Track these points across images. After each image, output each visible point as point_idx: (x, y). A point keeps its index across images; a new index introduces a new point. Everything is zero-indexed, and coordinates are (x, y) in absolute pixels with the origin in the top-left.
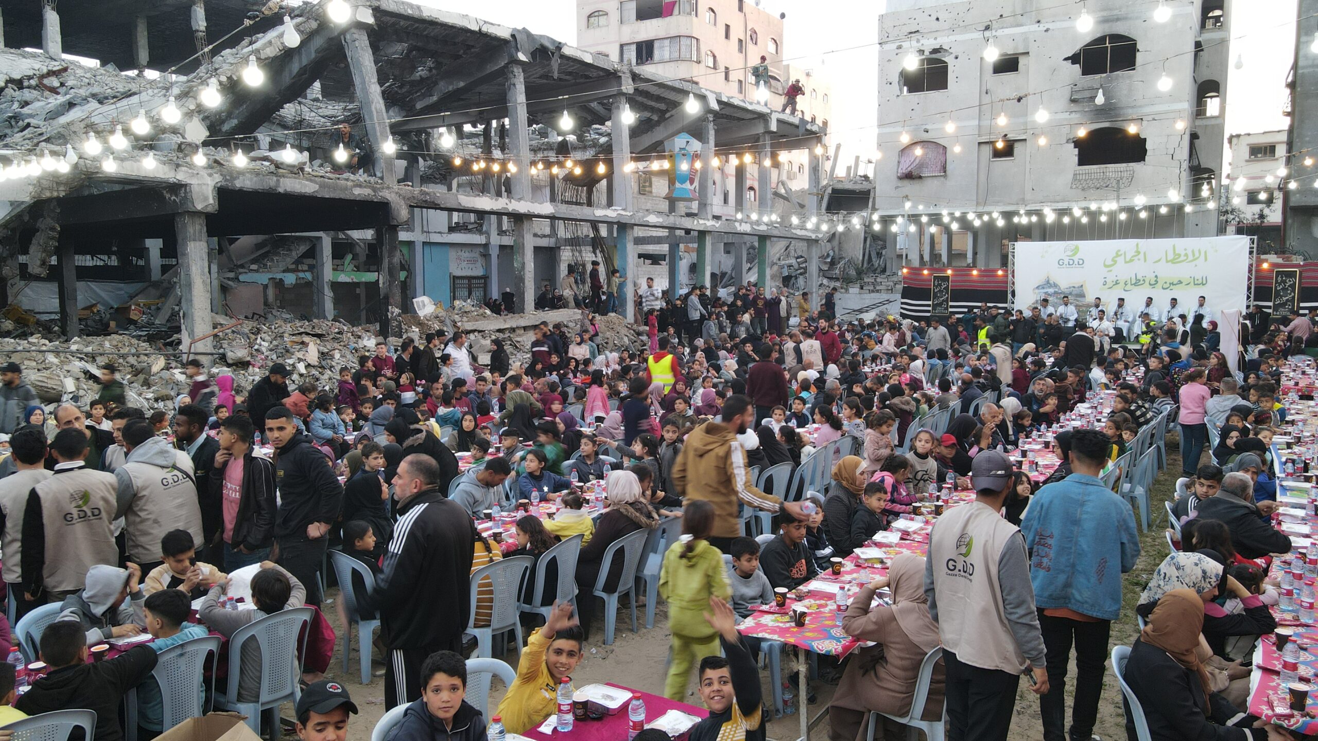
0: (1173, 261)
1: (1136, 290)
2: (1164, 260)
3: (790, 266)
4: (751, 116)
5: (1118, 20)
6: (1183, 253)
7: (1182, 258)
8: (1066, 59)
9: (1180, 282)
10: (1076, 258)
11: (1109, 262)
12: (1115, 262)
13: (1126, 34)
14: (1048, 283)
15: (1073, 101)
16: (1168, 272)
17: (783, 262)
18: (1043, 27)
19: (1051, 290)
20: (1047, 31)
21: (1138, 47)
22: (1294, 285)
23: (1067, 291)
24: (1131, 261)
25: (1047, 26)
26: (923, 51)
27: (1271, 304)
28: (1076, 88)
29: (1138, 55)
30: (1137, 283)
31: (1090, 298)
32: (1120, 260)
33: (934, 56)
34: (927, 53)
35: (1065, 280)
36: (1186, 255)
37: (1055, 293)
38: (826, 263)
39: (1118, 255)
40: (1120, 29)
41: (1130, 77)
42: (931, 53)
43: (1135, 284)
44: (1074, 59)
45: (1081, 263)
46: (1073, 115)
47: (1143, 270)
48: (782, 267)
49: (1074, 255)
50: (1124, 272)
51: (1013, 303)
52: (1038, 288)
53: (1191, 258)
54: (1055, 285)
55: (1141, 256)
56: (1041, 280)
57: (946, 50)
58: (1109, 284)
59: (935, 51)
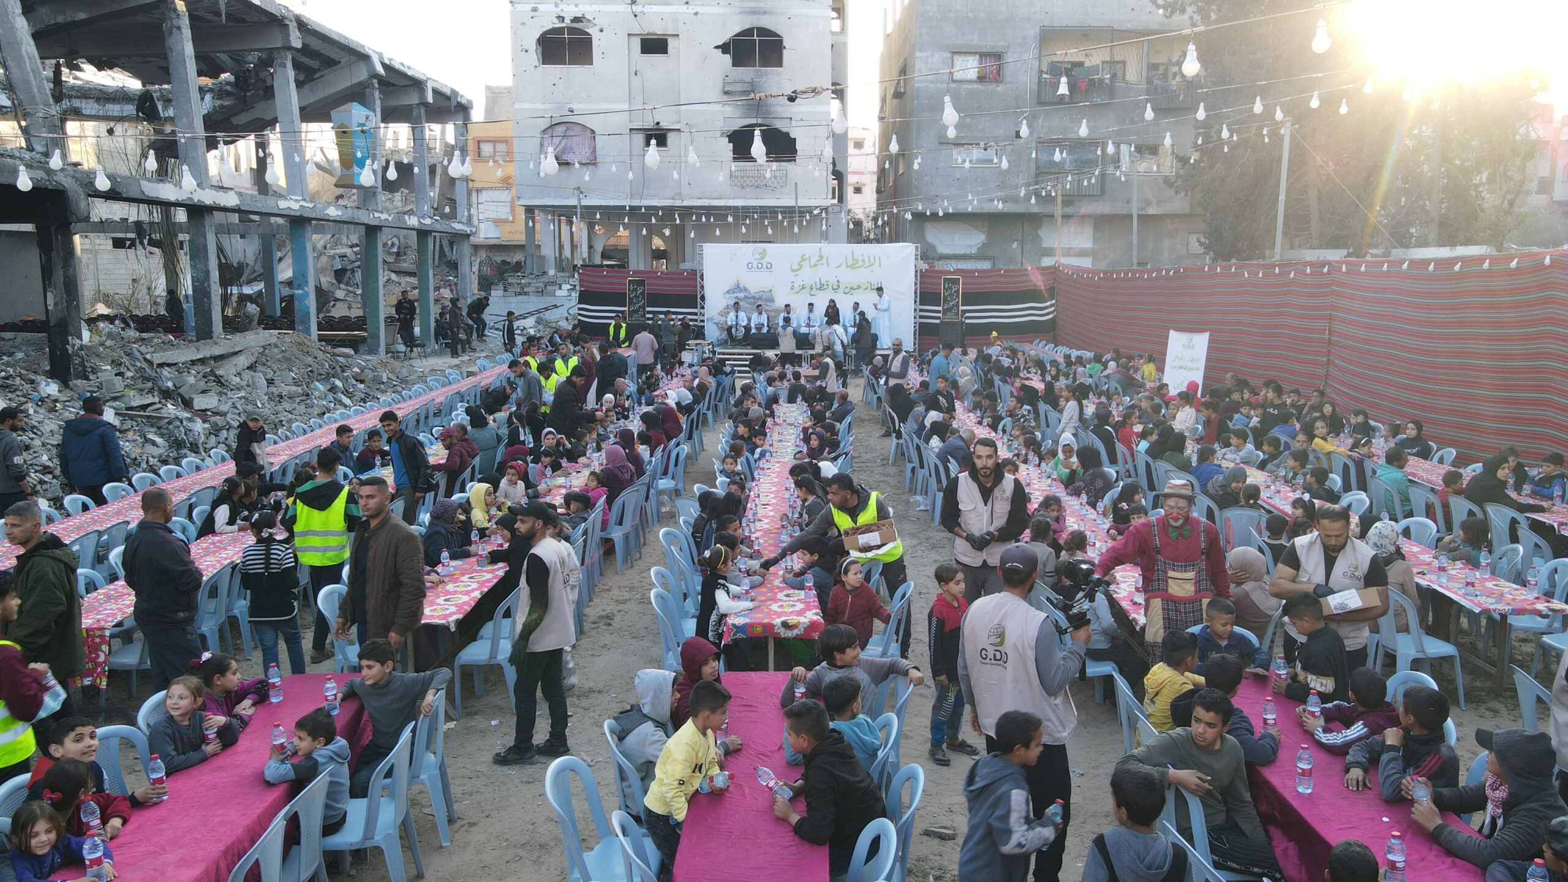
0: (852, 267)
1: (821, 294)
2: (844, 265)
3: (343, 256)
4: (406, 83)
5: (765, 13)
6: (860, 259)
7: (860, 263)
8: (716, 47)
9: (859, 287)
10: (764, 262)
11: (795, 267)
12: (801, 266)
13: (773, 29)
14: (738, 288)
15: (726, 93)
16: (848, 277)
17: (332, 252)
18: (692, 10)
19: (741, 295)
20: (696, 14)
21: (785, 43)
22: (957, 292)
23: (757, 296)
24: (816, 265)
25: (697, 9)
26: (563, 18)
27: (940, 308)
28: (728, 80)
29: (785, 52)
30: (821, 288)
31: (780, 303)
32: (805, 264)
33: (575, 25)
34: (567, 21)
35: (755, 283)
36: (863, 261)
37: (746, 297)
38: (390, 254)
39: (803, 260)
40: (767, 22)
41: (779, 74)
42: (572, 21)
43: (820, 289)
44: (724, 48)
45: (769, 267)
46: (726, 108)
47: (826, 274)
48: (333, 257)
49: (762, 258)
50: (808, 276)
51: (703, 308)
52: (728, 292)
53: (867, 264)
54: (745, 290)
55: (824, 261)
56: (730, 284)
57: (589, 21)
58: (797, 289)
59: (576, 20)
